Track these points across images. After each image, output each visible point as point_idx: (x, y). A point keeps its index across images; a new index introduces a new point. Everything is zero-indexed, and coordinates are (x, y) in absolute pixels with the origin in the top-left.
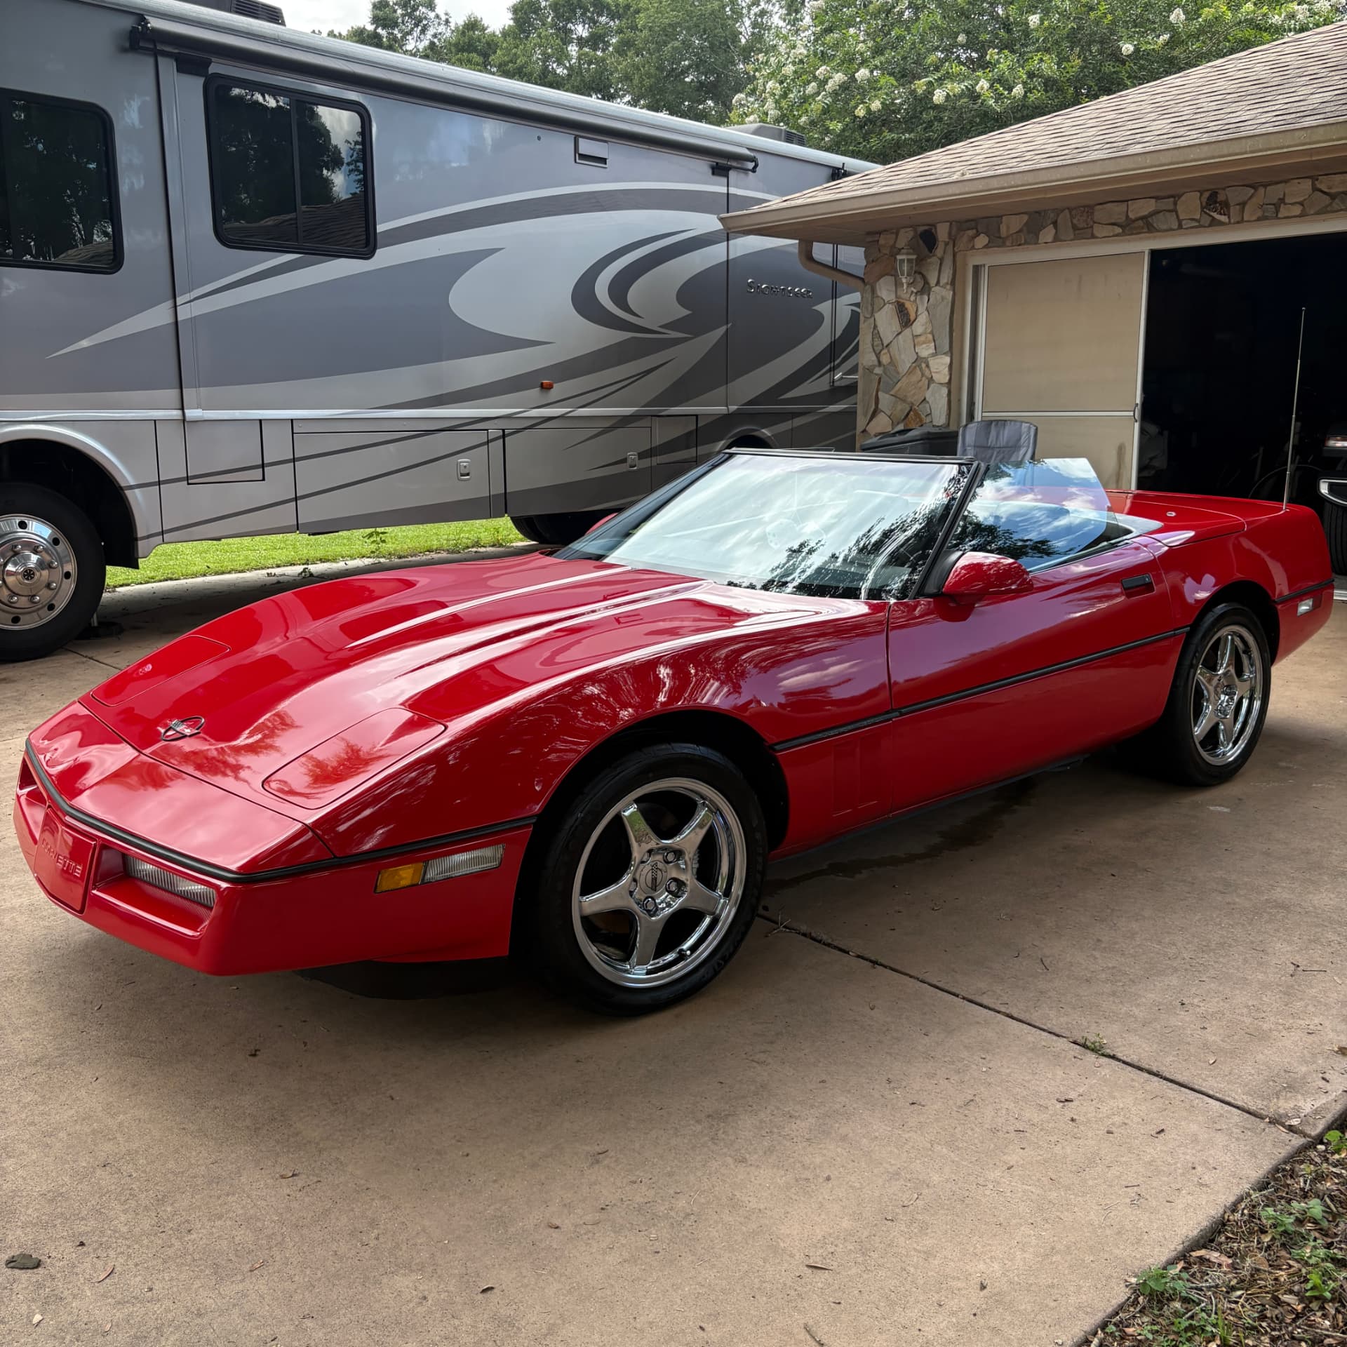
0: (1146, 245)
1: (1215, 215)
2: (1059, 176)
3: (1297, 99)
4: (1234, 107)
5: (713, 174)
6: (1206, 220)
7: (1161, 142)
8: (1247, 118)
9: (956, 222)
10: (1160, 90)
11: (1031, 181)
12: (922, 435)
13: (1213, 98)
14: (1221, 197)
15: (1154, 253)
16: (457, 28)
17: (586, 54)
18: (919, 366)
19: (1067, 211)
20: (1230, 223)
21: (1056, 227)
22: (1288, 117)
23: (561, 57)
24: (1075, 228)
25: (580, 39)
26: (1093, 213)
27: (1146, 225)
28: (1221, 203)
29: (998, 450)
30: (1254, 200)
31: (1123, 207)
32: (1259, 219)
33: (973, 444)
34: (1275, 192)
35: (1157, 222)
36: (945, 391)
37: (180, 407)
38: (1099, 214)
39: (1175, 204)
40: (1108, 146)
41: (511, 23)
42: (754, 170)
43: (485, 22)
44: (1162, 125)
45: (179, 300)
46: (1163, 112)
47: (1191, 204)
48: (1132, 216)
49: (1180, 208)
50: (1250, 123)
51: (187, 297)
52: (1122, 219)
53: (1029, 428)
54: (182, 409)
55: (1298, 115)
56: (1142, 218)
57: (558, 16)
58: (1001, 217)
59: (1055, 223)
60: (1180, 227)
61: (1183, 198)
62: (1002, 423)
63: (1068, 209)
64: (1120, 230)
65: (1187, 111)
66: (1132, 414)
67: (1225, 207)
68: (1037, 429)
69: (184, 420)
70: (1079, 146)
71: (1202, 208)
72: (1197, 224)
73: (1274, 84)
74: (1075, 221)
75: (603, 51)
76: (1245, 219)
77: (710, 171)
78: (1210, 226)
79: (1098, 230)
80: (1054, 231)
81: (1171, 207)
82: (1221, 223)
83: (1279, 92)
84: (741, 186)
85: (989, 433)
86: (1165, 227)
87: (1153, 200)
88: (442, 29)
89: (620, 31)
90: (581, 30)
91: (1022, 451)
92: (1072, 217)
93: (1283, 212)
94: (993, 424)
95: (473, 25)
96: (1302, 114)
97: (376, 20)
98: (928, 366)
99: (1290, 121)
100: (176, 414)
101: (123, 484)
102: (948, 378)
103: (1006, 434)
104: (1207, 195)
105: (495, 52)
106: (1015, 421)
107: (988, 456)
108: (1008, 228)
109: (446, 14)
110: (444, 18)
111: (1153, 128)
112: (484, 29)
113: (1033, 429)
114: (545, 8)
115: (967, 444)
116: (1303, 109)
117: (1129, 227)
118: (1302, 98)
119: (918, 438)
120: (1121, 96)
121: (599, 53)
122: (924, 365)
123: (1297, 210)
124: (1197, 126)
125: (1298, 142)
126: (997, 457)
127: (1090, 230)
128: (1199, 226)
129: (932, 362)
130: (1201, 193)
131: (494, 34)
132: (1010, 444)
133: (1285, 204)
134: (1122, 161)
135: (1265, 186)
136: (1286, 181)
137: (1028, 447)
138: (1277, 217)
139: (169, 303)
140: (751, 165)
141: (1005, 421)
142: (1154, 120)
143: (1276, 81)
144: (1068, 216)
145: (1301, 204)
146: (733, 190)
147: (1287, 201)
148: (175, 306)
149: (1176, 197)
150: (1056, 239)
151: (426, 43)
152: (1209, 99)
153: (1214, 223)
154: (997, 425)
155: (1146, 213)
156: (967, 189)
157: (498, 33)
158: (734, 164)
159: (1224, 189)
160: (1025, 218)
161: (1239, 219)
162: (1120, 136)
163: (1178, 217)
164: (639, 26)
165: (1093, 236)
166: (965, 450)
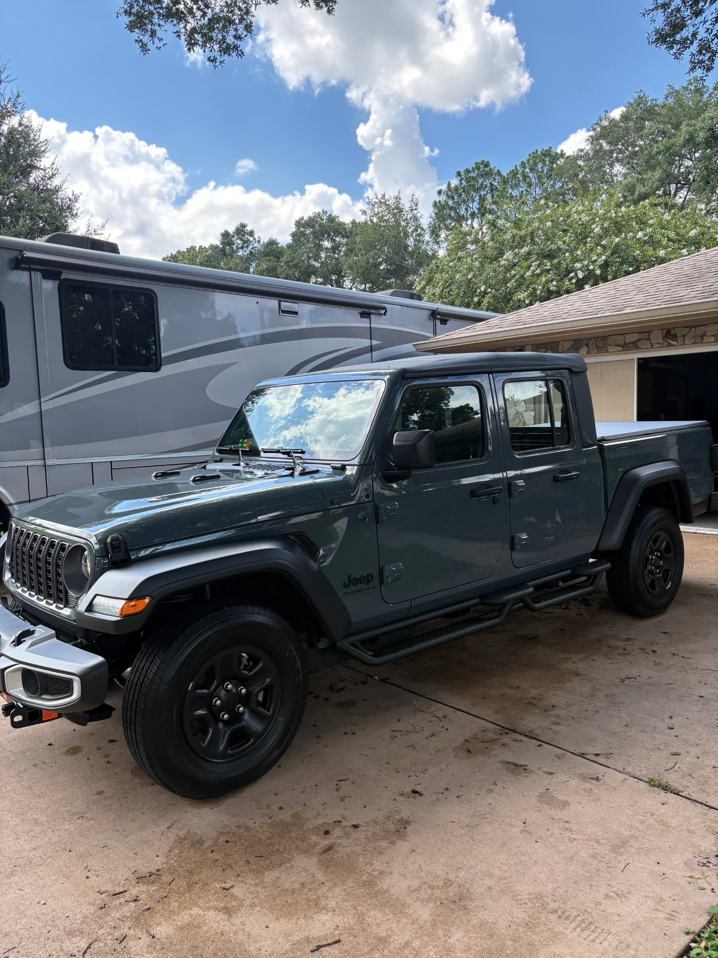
0: (636, 356)
1: (670, 341)
2: (590, 323)
3: (709, 284)
4: (678, 288)
5: (361, 317)
6: (665, 344)
7: (641, 306)
8: (684, 294)
9: (536, 344)
10: (636, 279)
11: (575, 325)
13: (665, 284)
14: (673, 332)
15: (639, 359)
16: (264, 244)
17: (330, 256)
18: (518, 417)
19: (593, 340)
20: (678, 345)
21: (588, 347)
22: (706, 294)
23: (317, 258)
24: (598, 347)
25: (327, 248)
26: (606, 340)
27: (634, 346)
28: (672, 335)
30: (690, 334)
31: (622, 337)
32: (693, 343)
34: (700, 330)
35: (641, 344)
37: (42, 458)
38: (609, 340)
39: (649, 336)
40: (614, 308)
41: (291, 241)
42: (385, 314)
43: (278, 241)
44: (640, 298)
45: (42, 400)
46: (640, 290)
47: (657, 337)
48: (627, 341)
49: (652, 338)
50: (686, 297)
51: (47, 398)
52: (622, 343)
54: (44, 459)
55: (711, 293)
56: (632, 343)
57: (316, 238)
58: (559, 342)
59: (587, 345)
60: (652, 347)
61: (653, 333)
63: (594, 338)
64: (621, 349)
65: (652, 291)
67: (675, 337)
69: (45, 466)
70: (598, 307)
71: (663, 338)
72: (661, 346)
73: (695, 276)
74: (598, 344)
75: (338, 254)
76: (686, 343)
77: (360, 315)
78: (668, 347)
79: (610, 349)
80: (587, 349)
81: (647, 337)
82: (673, 345)
83: (699, 281)
84: (378, 323)
86: (644, 347)
87: (638, 334)
88: (256, 245)
89: (347, 244)
90: (327, 244)
92: (596, 342)
93: (705, 340)
95: (272, 243)
96: (713, 293)
97: (223, 243)
98: (523, 417)
99: (707, 296)
100: (41, 462)
101: (6, 503)
104: (665, 331)
105: (283, 256)
108: (563, 347)
109: (259, 238)
110: (257, 239)
111: (636, 299)
112: (277, 244)
114: (309, 234)
116: (713, 290)
117: (626, 347)
118: (711, 284)
120: (616, 282)
121: (336, 256)
122: (521, 416)
123: (713, 339)
124: (658, 298)
125: (712, 307)
127: (605, 349)
128: (662, 347)
129: (525, 414)
130: (662, 330)
131: (282, 247)
133: (706, 336)
134: (622, 316)
135: (695, 327)
136: (706, 325)
138: (702, 343)
139: (37, 402)
140: (383, 312)
142: (635, 295)
143: (697, 275)
144: (594, 342)
145: (714, 336)
146: (373, 325)
147: (707, 334)
148: (40, 403)
149: (649, 332)
150: (588, 353)
151: (248, 252)
152: (662, 284)
153: (669, 345)
155: (634, 340)
156: (542, 330)
157: (284, 246)
158: (373, 311)
159: (674, 328)
160: (572, 342)
161: (683, 343)
162: (619, 303)
163: (651, 343)
164: (357, 242)
165: (607, 352)
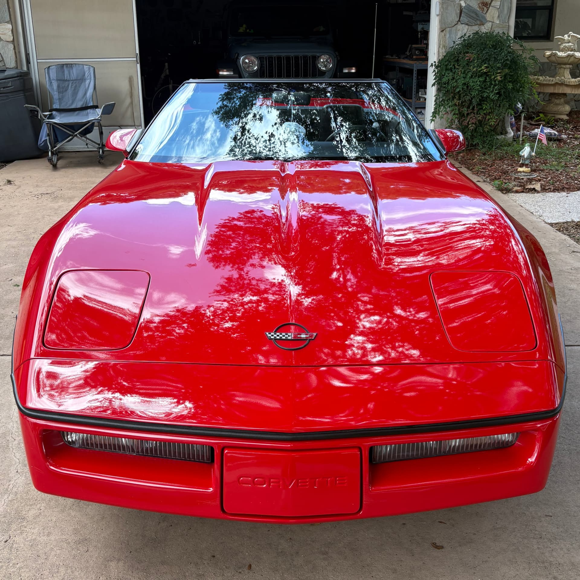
12: (17, 73)
29: (72, 81)
33: (55, 79)
36: (11, 46)
53: (89, 68)
62: (70, 66)
66: (135, 59)
68: (94, 69)
85: (64, 71)
91: (88, 82)
94: (65, 66)
102: (12, 38)
103: (75, 73)
106: (79, 64)
107: (66, 85)
113: (92, 69)
115: (51, 79)
119: (16, 76)
126: (72, 86)
132: (79, 78)
137: (91, 79)
141: (72, 64)
154: (67, 67)
166: (51, 83)
